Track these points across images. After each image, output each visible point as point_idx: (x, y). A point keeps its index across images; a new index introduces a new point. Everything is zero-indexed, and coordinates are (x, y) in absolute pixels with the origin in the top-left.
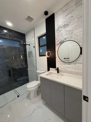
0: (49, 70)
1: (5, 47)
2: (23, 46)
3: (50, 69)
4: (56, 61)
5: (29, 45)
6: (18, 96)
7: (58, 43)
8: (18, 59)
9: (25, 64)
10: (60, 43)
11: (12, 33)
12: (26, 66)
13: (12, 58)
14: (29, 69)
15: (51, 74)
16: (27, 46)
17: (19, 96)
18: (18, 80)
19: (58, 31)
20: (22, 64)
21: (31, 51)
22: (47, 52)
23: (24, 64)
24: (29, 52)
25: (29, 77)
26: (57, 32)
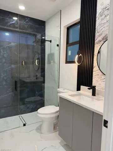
0: (78, 89)
1: (13, 44)
2: (40, 44)
3: (82, 87)
4: (94, 73)
5: (51, 41)
6: (24, 125)
7: (100, 38)
8: (31, 66)
9: (41, 76)
10: (103, 39)
11: (25, 21)
12: (42, 79)
13: (21, 64)
14: (47, 85)
15: (81, 96)
16: (47, 44)
17: (26, 125)
18: (27, 100)
19: (101, 16)
20: (37, 76)
21: (52, 52)
22: (77, 56)
23: (39, 75)
24: (49, 55)
25: (45, 99)
26: (101, 18)
